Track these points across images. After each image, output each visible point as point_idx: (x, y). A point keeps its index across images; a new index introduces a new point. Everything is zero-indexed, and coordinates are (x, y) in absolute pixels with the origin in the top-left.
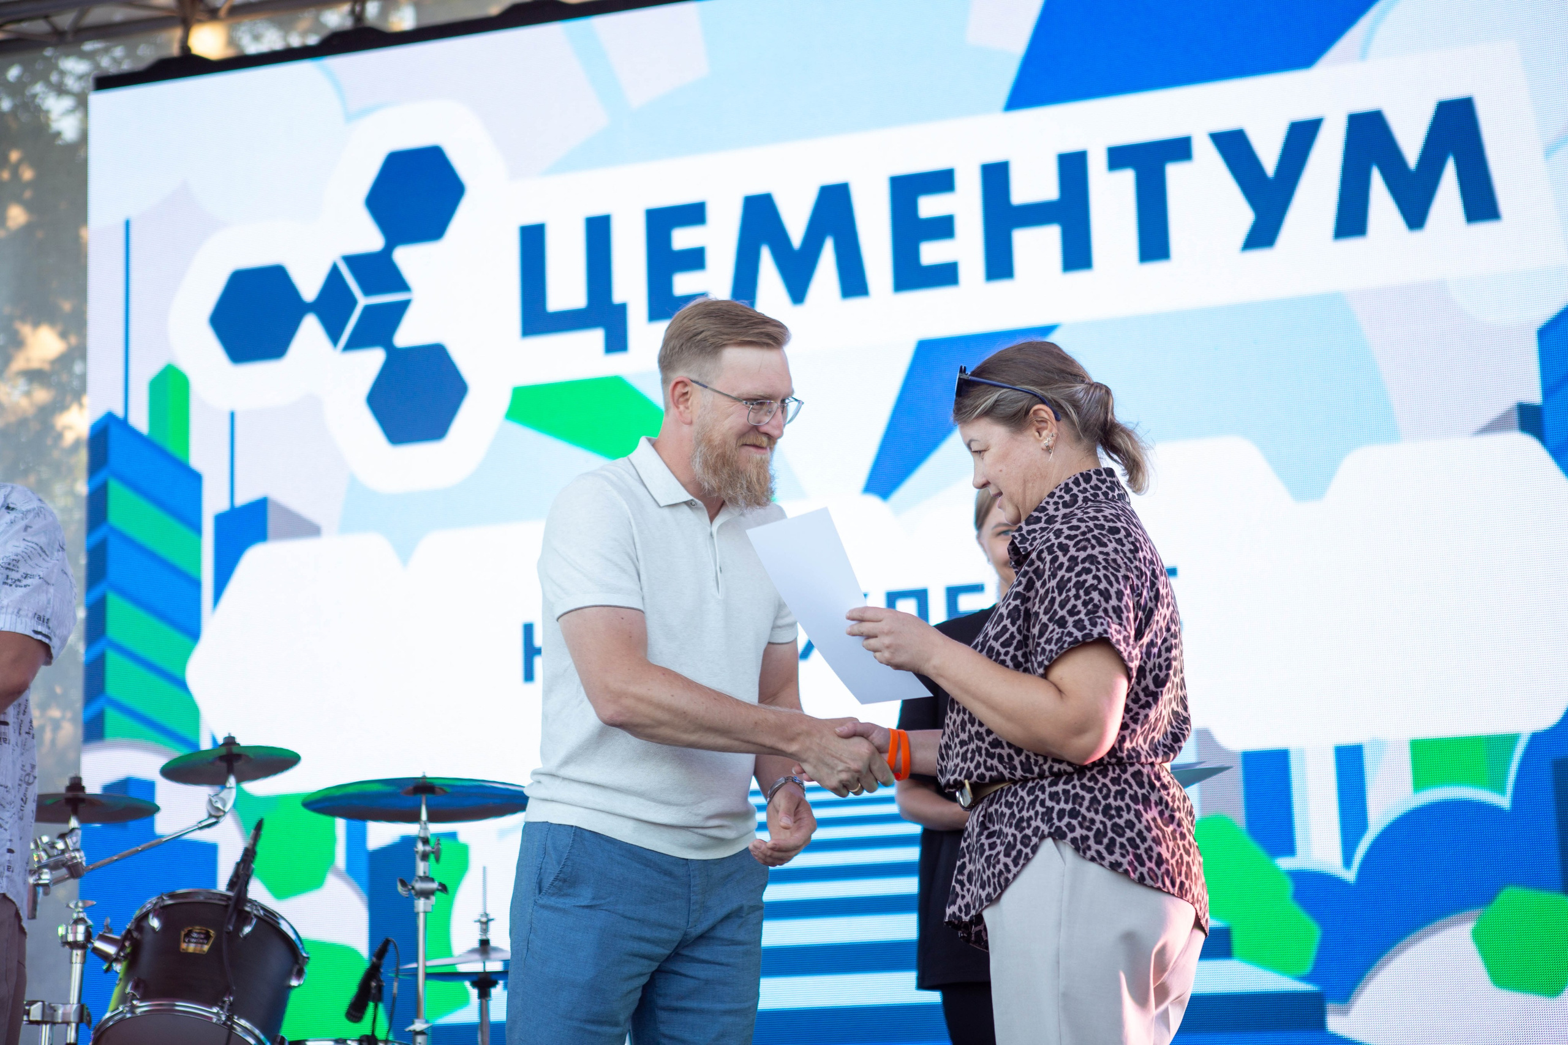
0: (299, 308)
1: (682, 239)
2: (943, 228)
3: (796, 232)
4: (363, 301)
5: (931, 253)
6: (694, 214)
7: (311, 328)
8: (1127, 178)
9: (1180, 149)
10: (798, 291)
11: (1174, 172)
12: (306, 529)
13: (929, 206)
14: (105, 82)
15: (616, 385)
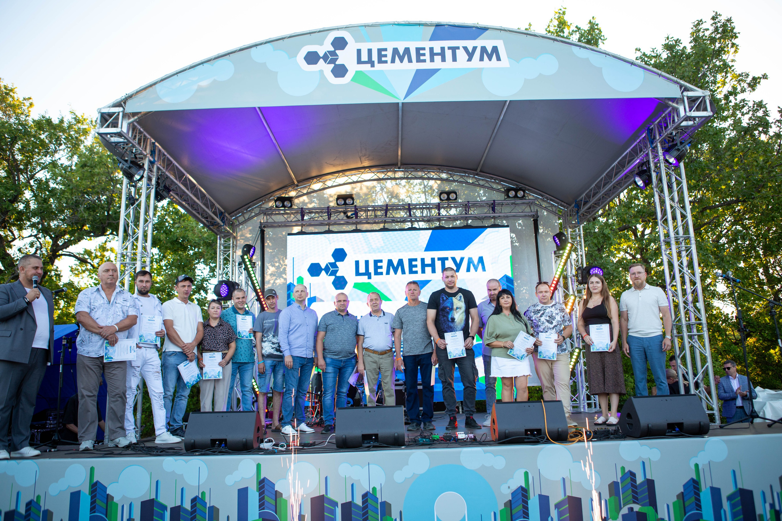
0: (322, 270)
1: (379, 264)
2: (416, 266)
3: (395, 264)
4: (331, 269)
5: (414, 269)
6: (381, 261)
7: (323, 272)
8: (440, 262)
9: (447, 259)
10: (396, 273)
11: (446, 261)
12: (322, 301)
13: (414, 263)
14: (289, 234)
15: (369, 283)
